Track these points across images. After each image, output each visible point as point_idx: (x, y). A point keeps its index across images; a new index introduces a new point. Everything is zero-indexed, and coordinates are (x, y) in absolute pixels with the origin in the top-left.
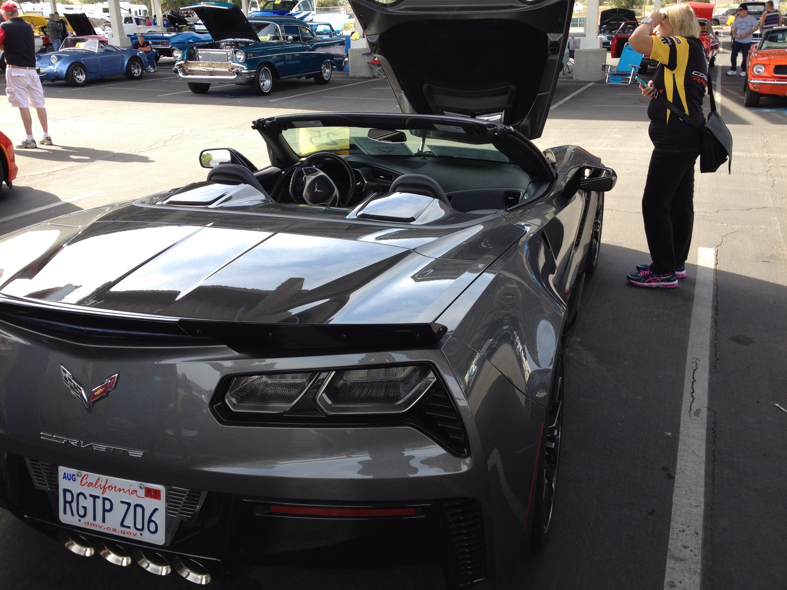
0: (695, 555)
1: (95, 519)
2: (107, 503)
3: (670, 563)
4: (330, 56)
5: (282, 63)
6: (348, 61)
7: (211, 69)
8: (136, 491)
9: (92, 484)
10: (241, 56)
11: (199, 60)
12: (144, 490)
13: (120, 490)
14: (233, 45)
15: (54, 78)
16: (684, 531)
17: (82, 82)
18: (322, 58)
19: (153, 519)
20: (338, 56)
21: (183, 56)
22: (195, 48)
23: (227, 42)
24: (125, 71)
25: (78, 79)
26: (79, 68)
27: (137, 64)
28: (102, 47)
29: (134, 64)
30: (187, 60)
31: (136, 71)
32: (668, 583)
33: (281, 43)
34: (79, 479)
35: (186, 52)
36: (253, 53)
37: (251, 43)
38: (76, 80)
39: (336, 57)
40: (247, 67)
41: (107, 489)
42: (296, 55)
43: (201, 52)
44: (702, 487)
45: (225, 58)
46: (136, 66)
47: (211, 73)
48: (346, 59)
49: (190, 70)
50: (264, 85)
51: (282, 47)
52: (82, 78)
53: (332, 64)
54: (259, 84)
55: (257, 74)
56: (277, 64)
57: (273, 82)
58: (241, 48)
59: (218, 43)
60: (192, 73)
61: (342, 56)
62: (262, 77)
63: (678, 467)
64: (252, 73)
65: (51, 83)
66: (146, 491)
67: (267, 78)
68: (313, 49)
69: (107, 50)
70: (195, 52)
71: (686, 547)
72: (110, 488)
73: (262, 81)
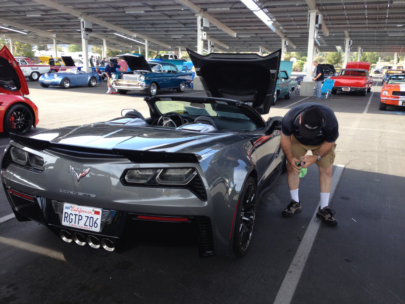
0: (302, 264)
1: (75, 223)
2: (80, 217)
3: (291, 266)
4: (185, 80)
5: (162, 82)
6: (193, 83)
7: (129, 83)
8: (91, 212)
9: (75, 210)
10: (143, 78)
11: (123, 79)
12: (94, 212)
13: (85, 212)
14: (140, 73)
15: (55, 84)
16: (300, 257)
17: (67, 87)
18: (181, 81)
19: (96, 222)
20: (189, 80)
21: (116, 77)
22: (122, 74)
23: (137, 71)
24: (88, 83)
25: (66, 85)
26: (67, 80)
27: (94, 80)
28: (78, 72)
29: (92, 80)
30: (118, 79)
31: (93, 83)
32: (289, 271)
33: (162, 73)
34: (71, 208)
35: (117, 75)
36: (148, 77)
37: (148, 72)
38: (65, 86)
39: (188, 81)
40: (145, 83)
41: (81, 212)
42: (169, 79)
43: (125, 76)
44: (311, 244)
45: (136, 79)
46: (93, 81)
47: (129, 85)
48: (192, 82)
49: (119, 84)
50: (152, 92)
51: (162, 75)
52: (68, 85)
53: (185, 84)
54: (150, 91)
55: (150, 87)
56: (159, 83)
57: (157, 90)
58: (143, 75)
59: (133, 72)
60: (119, 85)
61: (191, 81)
62: (152, 88)
63: (304, 237)
64: (148, 86)
65: (53, 87)
66: (95, 212)
67: (154, 88)
68: (177, 77)
69: (80, 73)
70: (122, 76)
71: (299, 262)
72: (82, 211)
73: (152, 90)
